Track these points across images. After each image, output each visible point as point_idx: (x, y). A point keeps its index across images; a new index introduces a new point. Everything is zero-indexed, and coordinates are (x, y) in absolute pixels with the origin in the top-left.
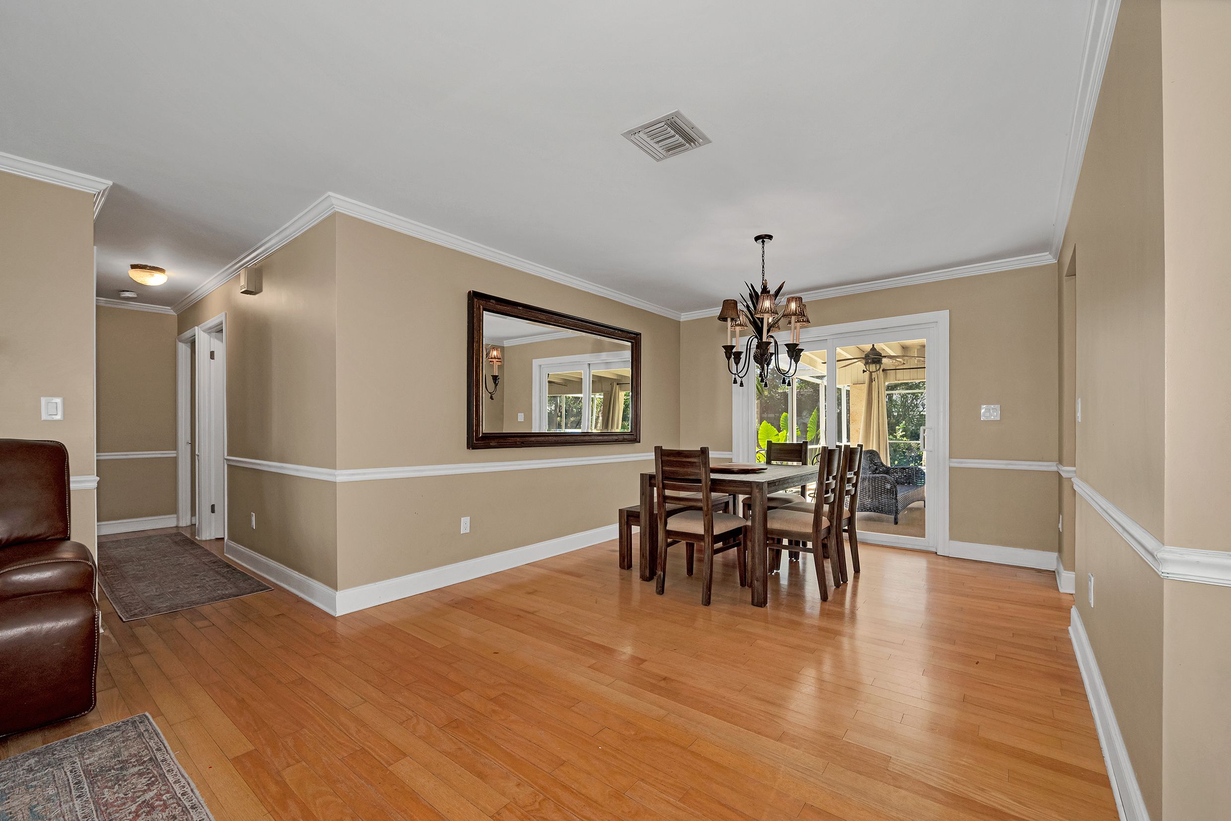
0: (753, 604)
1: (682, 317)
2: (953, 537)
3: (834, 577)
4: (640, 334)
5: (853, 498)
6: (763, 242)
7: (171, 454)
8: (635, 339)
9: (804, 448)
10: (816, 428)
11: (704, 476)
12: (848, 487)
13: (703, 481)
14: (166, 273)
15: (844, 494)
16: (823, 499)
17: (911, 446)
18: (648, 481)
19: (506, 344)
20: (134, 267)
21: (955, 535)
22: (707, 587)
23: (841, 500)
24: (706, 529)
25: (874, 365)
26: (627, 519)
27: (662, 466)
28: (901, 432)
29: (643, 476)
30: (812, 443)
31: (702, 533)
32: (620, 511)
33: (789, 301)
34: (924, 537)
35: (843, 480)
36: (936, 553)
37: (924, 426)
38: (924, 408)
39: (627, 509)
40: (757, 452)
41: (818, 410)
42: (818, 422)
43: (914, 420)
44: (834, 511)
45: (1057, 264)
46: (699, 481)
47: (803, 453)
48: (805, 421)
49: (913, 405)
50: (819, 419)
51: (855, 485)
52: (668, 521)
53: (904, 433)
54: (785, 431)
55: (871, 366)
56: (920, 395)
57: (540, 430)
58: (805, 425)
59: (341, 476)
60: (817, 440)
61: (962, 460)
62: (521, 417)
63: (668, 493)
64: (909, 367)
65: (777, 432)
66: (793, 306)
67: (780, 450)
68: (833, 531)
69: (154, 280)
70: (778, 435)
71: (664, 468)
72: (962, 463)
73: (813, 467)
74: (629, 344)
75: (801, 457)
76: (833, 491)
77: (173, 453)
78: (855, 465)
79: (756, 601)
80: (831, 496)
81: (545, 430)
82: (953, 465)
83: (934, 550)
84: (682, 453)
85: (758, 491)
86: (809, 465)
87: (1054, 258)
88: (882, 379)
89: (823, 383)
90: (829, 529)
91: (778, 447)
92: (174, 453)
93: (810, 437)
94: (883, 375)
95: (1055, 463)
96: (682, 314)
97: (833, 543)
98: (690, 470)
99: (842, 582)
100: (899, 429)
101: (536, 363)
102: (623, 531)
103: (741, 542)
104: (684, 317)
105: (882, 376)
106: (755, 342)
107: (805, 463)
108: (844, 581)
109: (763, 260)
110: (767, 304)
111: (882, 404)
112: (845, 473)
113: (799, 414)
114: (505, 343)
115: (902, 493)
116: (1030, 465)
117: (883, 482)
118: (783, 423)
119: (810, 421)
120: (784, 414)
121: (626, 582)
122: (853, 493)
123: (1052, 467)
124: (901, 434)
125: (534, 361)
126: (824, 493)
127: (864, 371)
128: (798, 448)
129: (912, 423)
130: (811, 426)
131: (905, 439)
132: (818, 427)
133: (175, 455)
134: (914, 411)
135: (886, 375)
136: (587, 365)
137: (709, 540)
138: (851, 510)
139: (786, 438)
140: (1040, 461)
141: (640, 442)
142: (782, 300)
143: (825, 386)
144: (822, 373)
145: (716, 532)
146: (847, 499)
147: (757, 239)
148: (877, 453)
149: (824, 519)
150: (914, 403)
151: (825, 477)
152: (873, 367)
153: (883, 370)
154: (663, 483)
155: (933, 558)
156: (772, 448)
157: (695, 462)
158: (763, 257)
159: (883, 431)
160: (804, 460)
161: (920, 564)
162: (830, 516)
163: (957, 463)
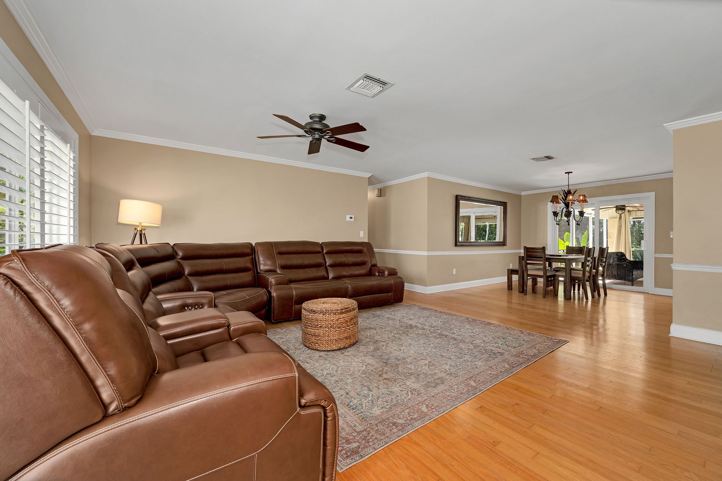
2: (656, 286)
4: (507, 203)
5: (604, 267)
6: (569, 174)
8: (504, 205)
9: (583, 249)
10: (587, 241)
11: (544, 256)
13: (543, 258)
16: (587, 265)
18: (521, 259)
21: (657, 285)
24: (544, 273)
25: (621, 211)
26: (511, 272)
27: (526, 253)
29: (519, 256)
32: (509, 270)
33: (580, 196)
34: (643, 287)
37: (643, 240)
39: (512, 269)
40: (559, 251)
41: (588, 231)
42: (588, 237)
46: (541, 258)
47: (583, 251)
50: (589, 235)
51: (605, 262)
52: (528, 272)
55: (619, 211)
58: (580, 239)
59: (425, 253)
61: (661, 254)
63: (528, 262)
66: (581, 198)
70: (564, 244)
72: (661, 255)
74: (502, 207)
75: (582, 253)
78: (604, 255)
79: (567, 298)
82: (656, 256)
83: (647, 292)
84: (535, 248)
85: (568, 261)
88: (628, 216)
90: (589, 277)
98: (538, 254)
102: (509, 277)
104: (523, 193)
105: (628, 214)
106: (565, 210)
110: (571, 197)
111: (628, 229)
115: (635, 273)
118: (566, 238)
119: (583, 237)
120: (568, 233)
121: (510, 295)
122: (604, 265)
128: (580, 249)
130: (584, 239)
132: (588, 240)
135: (630, 214)
137: (545, 277)
138: (603, 272)
141: (506, 246)
142: (577, 195)
147: (566, 173)
148: (624, 254)
149: (587, 273)
152: (620, 212)
153: (628, 212)
154: (527, 259)
155: (647, 294)
156: (568, 248)
157: (540, 252)
158: (568, 180)
159: (628, 242)
161: (641, 297)
163: (658, 255)
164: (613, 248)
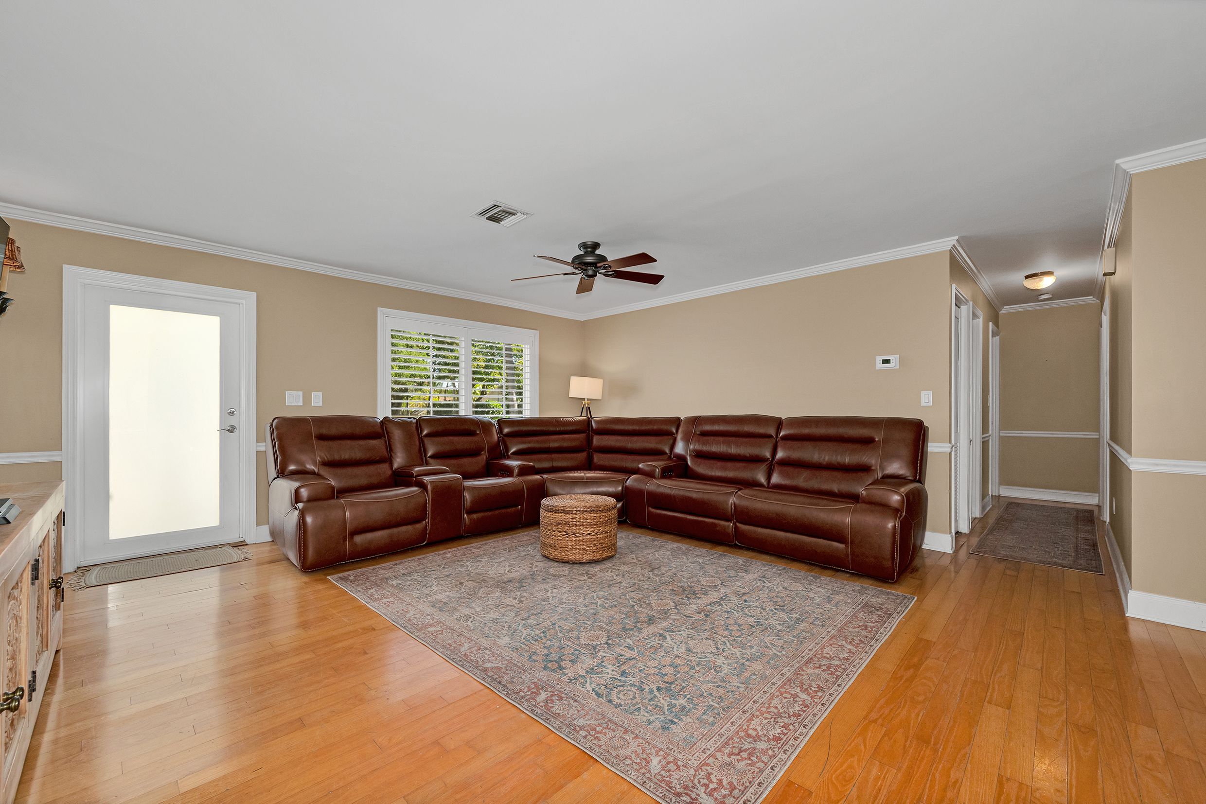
7: (1094, 435)
14: (1055, 274)
20: (1027, 277)
69: (1046, 283)
77: (1095, 435)
92: (1097, 435)
133: (1097, 437)
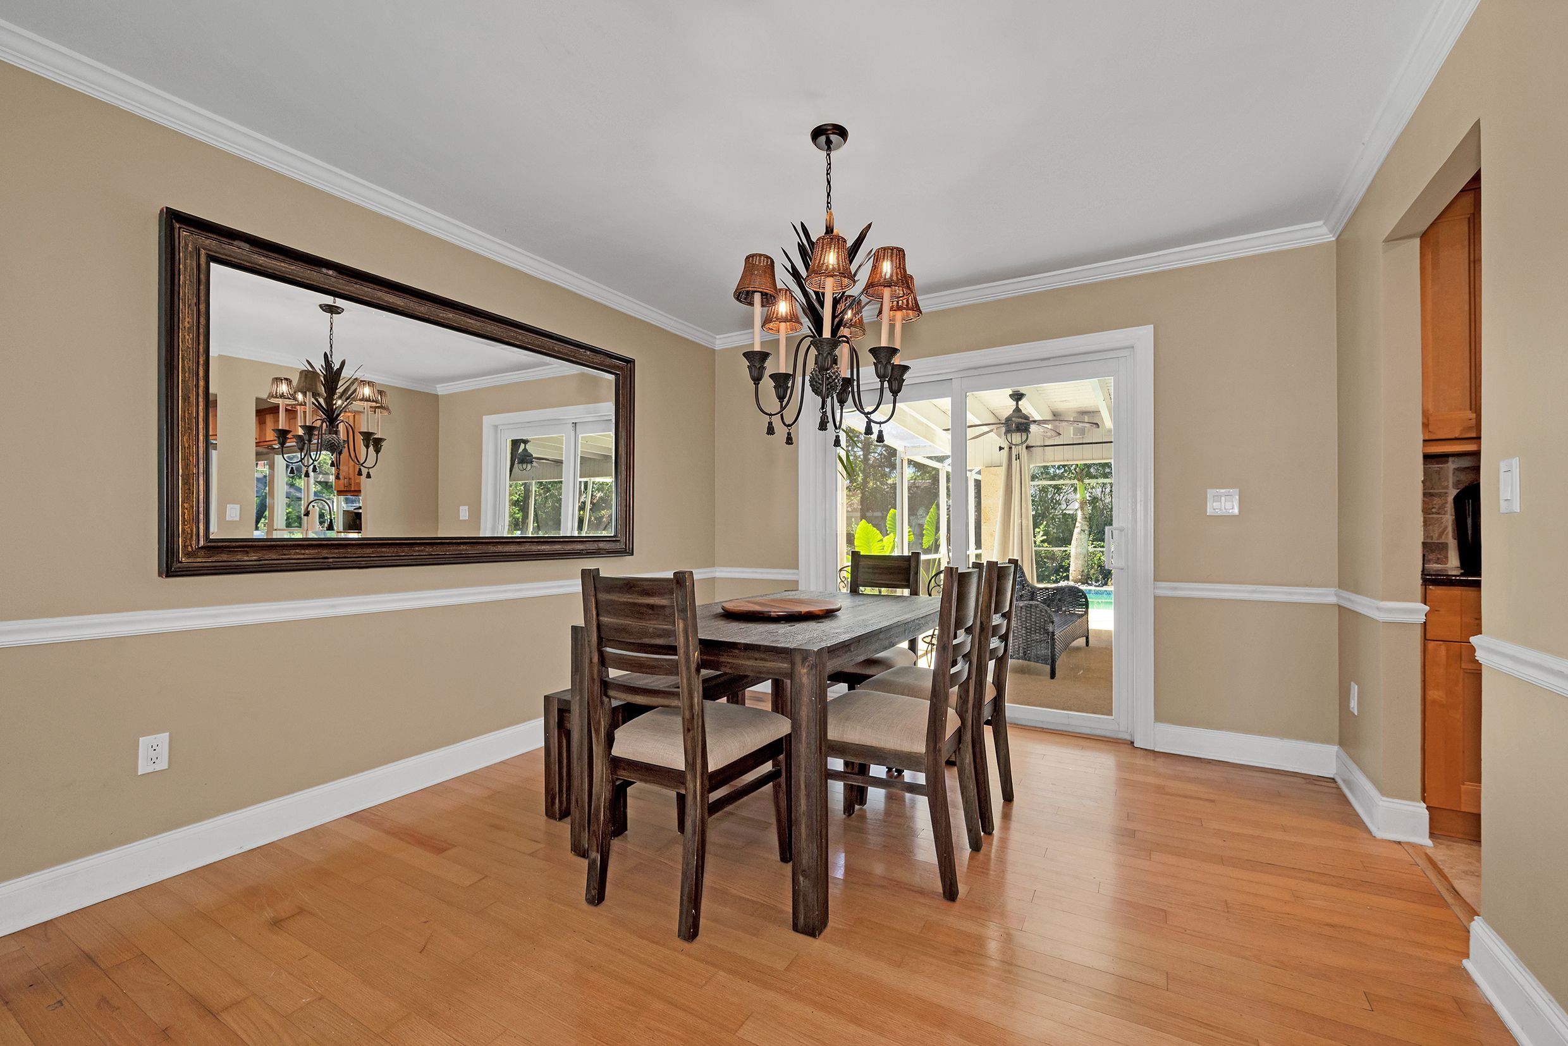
0: (796, 928)
1: (718, 342)
2: (1162, 719)
3: (969, 831)
4: (633, 361)
5: (1001, 662)
6: (828, 142)
8: (625, 370)
9: (913, 564)
10: (934, 530)
11: (682, 640)
12: (995, 643)
15: (987, 659)
16: (947, 677)
17: (1054, 554)
19: (441, 390)
21: (1162, 712)
22: (689, 898)
23: (981, 670)
24: (690, 760)
25: (1019, 434)
26: (559, 717)
27: (598, 615)
28: (1042, 536)
29: (573, 630)
30: (928, 551)
31: (682, 767)
32: (547, 699)
34: (1109, 712)
35: (984, 631)
36: (1132, 743)
37: (1111, 525)
38: (1067, 505)
39: (558, 696)
40: (841, 570)
41: (938, 506)
42: (938, 523)
43: (1055, 521)
44: (968, 696)
45: (1335, 243)
46: (673, 650)
47: (912, 573)
48: (920, 522)
49: (1054, 501)
50: (939, 518)
51: (1004, 638)
52: (616, 736)
53: (1045, 537)
54: (892, 534)
55: (1014, 435)
56: (1064, 487)
57: (494, 533)
58: (921, 526)
60: (936, 548)
61: (1176, 584)
62: (464, 513)
64: (1062, 443)
65: (880, 536)
66: (887, 267)
67: (874, 567)
68: (968, 737)
70: (882, 540)
71: (605, 619)
72: (1175, 589)
73: (929, 602)
74: (612, 377)
75: (908, 580)
76: (967, 657)
78: (1005, 601)
79: (801, 921)
80: (961, 667)
81: (504, 532)
82: (1161, 593)
83: (1128, 737)
84: (634, 586)
85: (805, 670)
86: (923, 596)
87: (1331, 232)
88: (1026, 461)
89: (945, 468)
90: (959, 732)
91: (871, 562)
93: (927, 542)
94: (1028, 454)
95: (1332, 590)
96: (718, 337)
97: (967, 761)
98: (653, 625)
99: (982, 834)
100: (1039, 532)
101: (488, 421)
102: (552, 740)
103: (780, 770)
104: (721, 342)
107: (915, 592)
108: (987, 831)
109: (829, 183)
112: (989, 617)
113: (912, 511)
114: (438, 389)
116: (1290, 594)
117: (1042, 620)
118: (891, 523)
119: (927, 521)
120: (892, 511)
122: (1001, 652)
123: (1328, 596)
124: (1041, 539)
125: (485, 418)
126: (949, 664)
127: (1001, 448)
128: (903, 564)
129: (1053, 525)
130: (928, 529)
131: (1046, 544)
132: (937, 529)
134: (1056, 509)
135: (1032, 453)
136: (571, 425)
137: (695, 786)
138: (998, 683)
139: (894, 545)
140: (1307, 586)
143: (947, 472)
144: (942, 452)
145: (714, 764)
146: (991, 664)
147: (815, 133)
149: (951, 712)
150: (1056, 499)
151: (952, 634)
152: (1016, 438)
153: (1027, 447)
154: (601, 654)
155: (1127, 755)
156: (860, 563)
157: (663, 607)
158: (828, 174)
160: (914, 586)
161: (1103, 763)
162: (961, 707)
163: (1167, 589)
164: (993, 550)
